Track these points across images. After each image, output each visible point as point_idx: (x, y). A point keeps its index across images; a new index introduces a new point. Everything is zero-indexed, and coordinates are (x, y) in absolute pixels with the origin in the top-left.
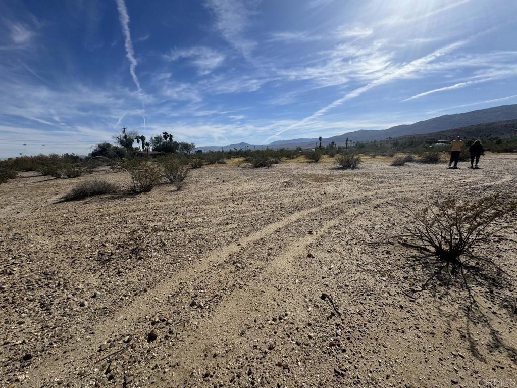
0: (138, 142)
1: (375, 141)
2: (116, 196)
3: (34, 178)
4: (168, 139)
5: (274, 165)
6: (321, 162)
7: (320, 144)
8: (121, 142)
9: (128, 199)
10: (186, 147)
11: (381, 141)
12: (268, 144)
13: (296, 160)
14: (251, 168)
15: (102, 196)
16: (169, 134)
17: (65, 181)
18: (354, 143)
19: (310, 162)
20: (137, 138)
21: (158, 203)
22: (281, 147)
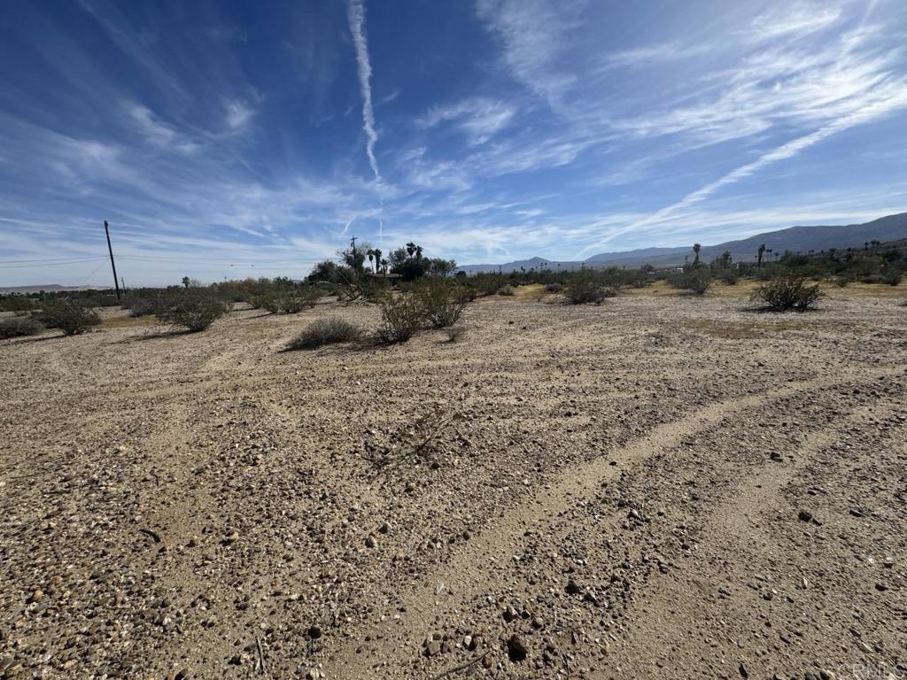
0: (371, 259)
1: (833, 250)
2: (359, 346)
3: (245, 312)
4: (415, 254)
5: (608, 299)
6: (711, 296)
7: (697, 258)
8: (348, 260)
9: (378, 352)
10: (442, 266)
11: (849, 250)
12: (583, 259)
13: (651, 291)
14: (564, 303)
15: (341, 345)
16: (416, 246)
17: (283, 317)
18: (777, 254)
19: (685, 295)
20: (370, 252)
21: (427, 362)
22: (611, 266)
